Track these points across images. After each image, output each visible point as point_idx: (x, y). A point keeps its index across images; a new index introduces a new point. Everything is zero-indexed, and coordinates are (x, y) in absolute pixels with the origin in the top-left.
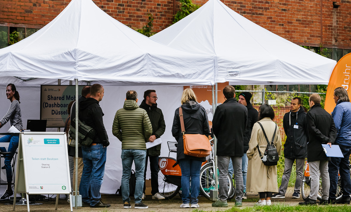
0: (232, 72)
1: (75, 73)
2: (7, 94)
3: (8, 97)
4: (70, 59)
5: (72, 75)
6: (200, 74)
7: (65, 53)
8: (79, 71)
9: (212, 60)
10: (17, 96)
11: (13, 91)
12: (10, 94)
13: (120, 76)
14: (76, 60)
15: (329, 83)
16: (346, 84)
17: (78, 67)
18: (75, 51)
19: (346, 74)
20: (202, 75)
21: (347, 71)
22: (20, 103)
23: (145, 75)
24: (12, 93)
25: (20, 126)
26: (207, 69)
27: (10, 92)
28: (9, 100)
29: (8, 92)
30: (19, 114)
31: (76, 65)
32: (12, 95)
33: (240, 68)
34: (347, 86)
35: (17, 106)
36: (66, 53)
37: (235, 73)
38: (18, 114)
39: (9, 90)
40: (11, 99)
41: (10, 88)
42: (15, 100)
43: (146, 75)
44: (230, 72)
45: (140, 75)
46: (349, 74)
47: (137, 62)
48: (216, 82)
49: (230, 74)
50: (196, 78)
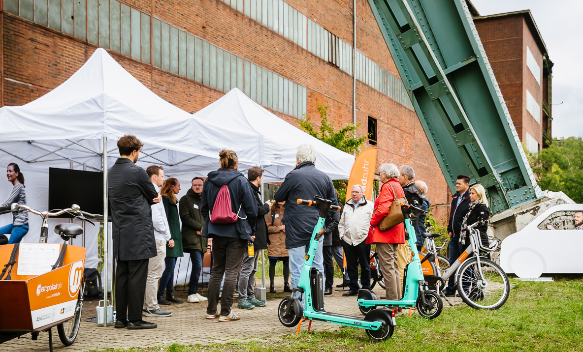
0: (276, 155)
1: (103, 128)
2: (8, 175)
3: (9, 178)
4: (95, 109)
5: (97, 131)
6: (246, 153)
7: (86, 102)
8: (108, 125)
9: (257, 139)
10: (21, 179)
11: (16, 172)
12: (11, 176)
13: (161, 142)
14: (103, 110)
15: (350, 177)
16: (365, 179)
17: (107, 120)
18: (102, 96)
19: (365, 169)
20: (248, 155)
21: (366, 166)
22: (25, 187)
23: (190, 145)
24: (14, 175)
25: (25, 215)
26: (253, 148)
27: (12, 173)
28: (11, 183)
29: (9, 173)
30: (24, 201)
31: (103, 117)
32: (14, 177)
33: (284, 151)
34: (366, 180)
35: (21, 191)
36: (89, 102)
37: (279, 156)
38: (22, 200)
39: (10, 171)
40: (13, 182)
41: (12, 168)
42: (17, 183)
43: (192, 146)
44: (274, 155)
45: (184, 145)
46: (367, 169)
47: (181, 127)
48: (262, 165)
49: (276, 156)
50: (243, 157)
